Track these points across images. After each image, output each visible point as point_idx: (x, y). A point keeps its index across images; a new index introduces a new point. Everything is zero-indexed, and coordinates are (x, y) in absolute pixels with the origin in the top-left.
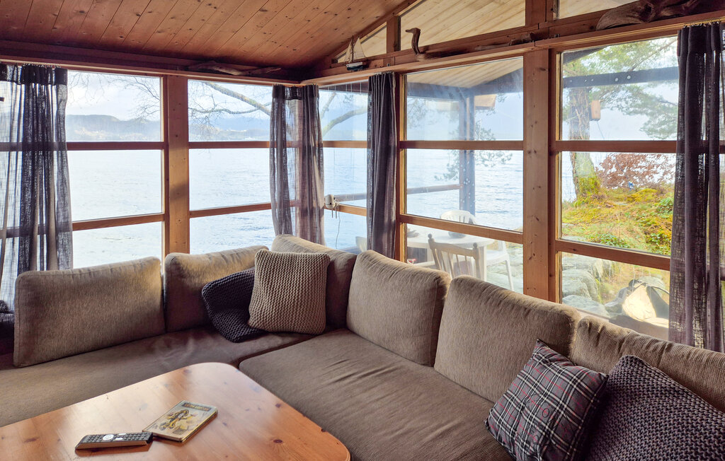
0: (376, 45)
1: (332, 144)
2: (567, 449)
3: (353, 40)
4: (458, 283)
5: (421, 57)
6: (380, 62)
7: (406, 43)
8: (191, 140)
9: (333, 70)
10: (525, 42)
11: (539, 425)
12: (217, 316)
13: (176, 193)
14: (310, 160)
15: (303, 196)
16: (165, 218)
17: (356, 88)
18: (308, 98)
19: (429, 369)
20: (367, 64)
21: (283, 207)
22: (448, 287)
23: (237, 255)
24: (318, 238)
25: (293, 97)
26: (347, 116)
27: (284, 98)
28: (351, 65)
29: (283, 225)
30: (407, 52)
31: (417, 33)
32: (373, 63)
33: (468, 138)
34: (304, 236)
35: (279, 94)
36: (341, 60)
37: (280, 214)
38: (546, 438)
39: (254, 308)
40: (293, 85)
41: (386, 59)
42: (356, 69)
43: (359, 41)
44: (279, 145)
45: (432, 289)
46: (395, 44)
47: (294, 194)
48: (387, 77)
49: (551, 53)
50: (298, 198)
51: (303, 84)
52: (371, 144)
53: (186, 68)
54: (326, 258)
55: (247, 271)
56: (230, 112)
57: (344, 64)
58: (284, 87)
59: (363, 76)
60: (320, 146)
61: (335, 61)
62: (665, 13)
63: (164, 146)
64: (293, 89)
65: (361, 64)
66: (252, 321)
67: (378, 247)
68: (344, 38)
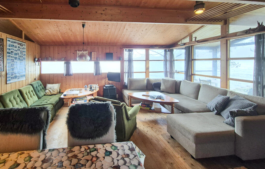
0: (187, 40)
1: (177, 60)
2: (220, 107)
3: (182, 39)
4: (203, 85)
5: (196, 43)
6: (188, 44)
7: (194, 40)
8: (150, 60)
9: (177, 46)
10: (220, 39)
11: (215, 104)
12: (155, 88)
13: (147, 68)
14: (172, 63)
15: (170, 70)
16: (146, 72)
17: (182, 49)
18: (171, 51)
19: (197, 100)
20: (185, 44)
21: (166, 72)
22: (201, 86)
23: (158, 80)
24: (173, 78)
25: (168, 51)
26: (181, 55)
27: (167, 52)
28: (181, 45)
29: (166, 75)
30: (194, 41)
31: (196, 38)
32: (186, 44)
33: (215, 58)
34: (170, 77)
35: (165, 51)
36: (178, 44)
37: (165, 73)
38: (216, 105)
39: (161, 88)
40: (168, 49)
41: (189, 43)
42: (182, 45)
43: (183, 40)
44: (166, 60)
45: (198, 86)
46: (191, 40)
47: (168, 70)
48: (189, 47)
49: (227, 40)
50: (169, 71)
51: (170, 49)
52: (185, 60)
53: (149, 48)
54: (175, 81)
55: (160, 82)
56: (152, 55)
57: (179, 44)
58: (166, 50)
59: (184, 47)
60: (174, 60)
61: (177, 44)
62: (251, 32)
63: (146, 61)
64: (168, 50)
65: (183, 44)
66: (161, 90)
67: (187, 79)
68: (179, 40)
